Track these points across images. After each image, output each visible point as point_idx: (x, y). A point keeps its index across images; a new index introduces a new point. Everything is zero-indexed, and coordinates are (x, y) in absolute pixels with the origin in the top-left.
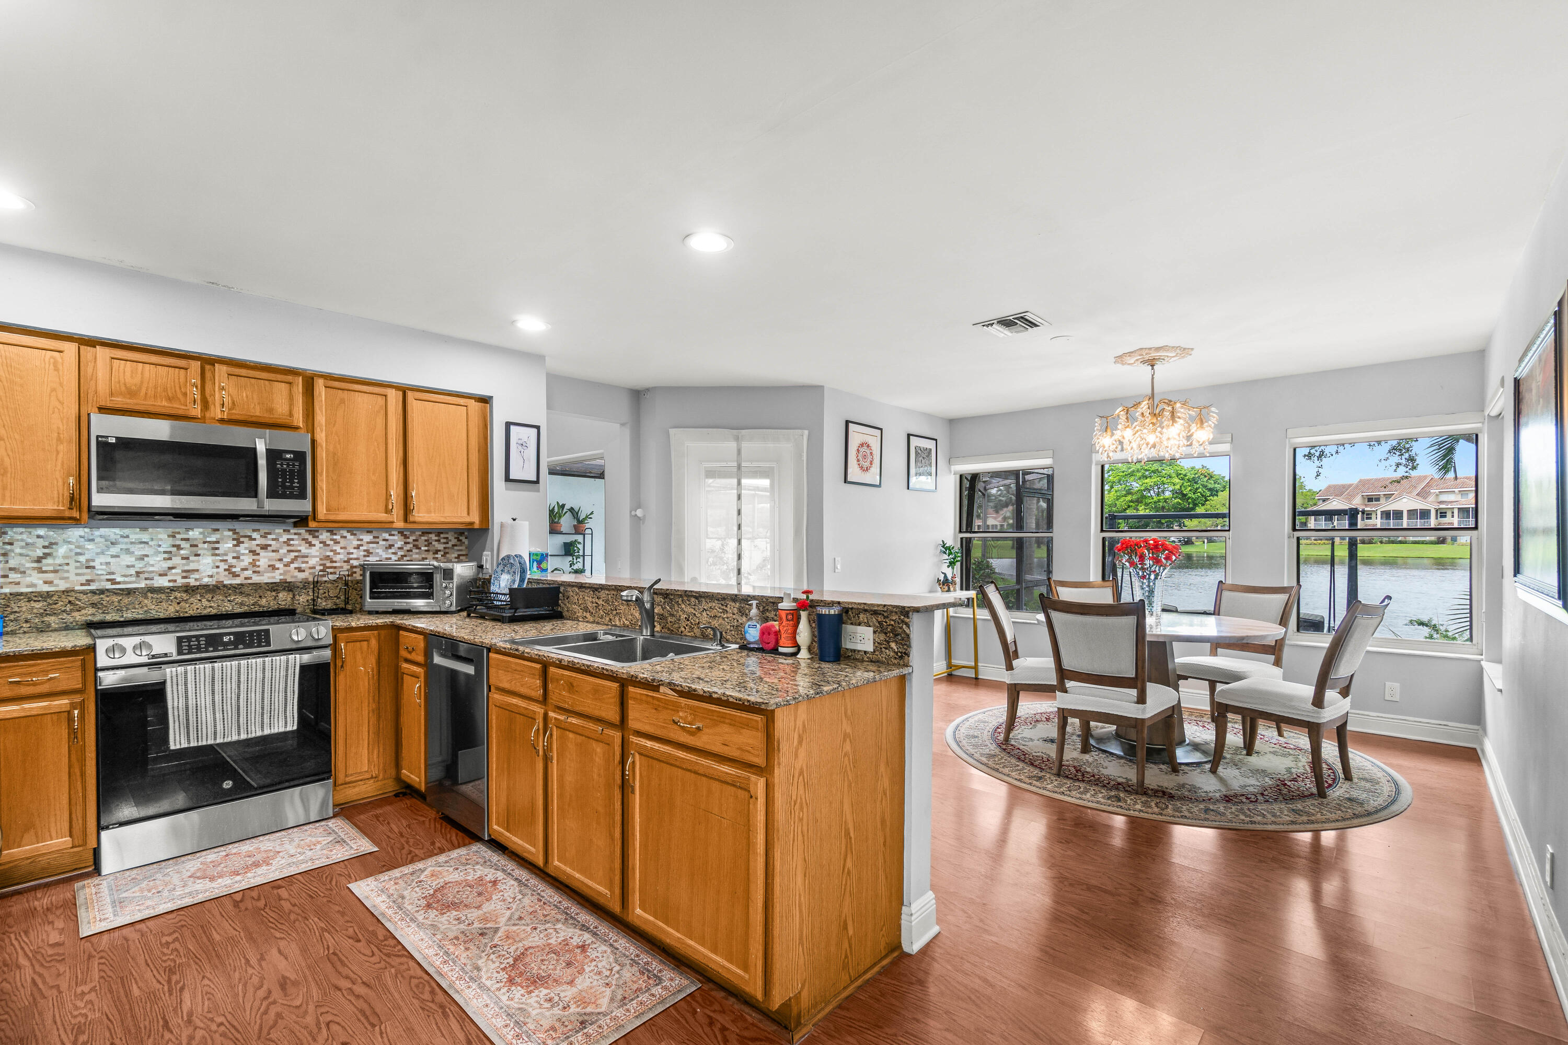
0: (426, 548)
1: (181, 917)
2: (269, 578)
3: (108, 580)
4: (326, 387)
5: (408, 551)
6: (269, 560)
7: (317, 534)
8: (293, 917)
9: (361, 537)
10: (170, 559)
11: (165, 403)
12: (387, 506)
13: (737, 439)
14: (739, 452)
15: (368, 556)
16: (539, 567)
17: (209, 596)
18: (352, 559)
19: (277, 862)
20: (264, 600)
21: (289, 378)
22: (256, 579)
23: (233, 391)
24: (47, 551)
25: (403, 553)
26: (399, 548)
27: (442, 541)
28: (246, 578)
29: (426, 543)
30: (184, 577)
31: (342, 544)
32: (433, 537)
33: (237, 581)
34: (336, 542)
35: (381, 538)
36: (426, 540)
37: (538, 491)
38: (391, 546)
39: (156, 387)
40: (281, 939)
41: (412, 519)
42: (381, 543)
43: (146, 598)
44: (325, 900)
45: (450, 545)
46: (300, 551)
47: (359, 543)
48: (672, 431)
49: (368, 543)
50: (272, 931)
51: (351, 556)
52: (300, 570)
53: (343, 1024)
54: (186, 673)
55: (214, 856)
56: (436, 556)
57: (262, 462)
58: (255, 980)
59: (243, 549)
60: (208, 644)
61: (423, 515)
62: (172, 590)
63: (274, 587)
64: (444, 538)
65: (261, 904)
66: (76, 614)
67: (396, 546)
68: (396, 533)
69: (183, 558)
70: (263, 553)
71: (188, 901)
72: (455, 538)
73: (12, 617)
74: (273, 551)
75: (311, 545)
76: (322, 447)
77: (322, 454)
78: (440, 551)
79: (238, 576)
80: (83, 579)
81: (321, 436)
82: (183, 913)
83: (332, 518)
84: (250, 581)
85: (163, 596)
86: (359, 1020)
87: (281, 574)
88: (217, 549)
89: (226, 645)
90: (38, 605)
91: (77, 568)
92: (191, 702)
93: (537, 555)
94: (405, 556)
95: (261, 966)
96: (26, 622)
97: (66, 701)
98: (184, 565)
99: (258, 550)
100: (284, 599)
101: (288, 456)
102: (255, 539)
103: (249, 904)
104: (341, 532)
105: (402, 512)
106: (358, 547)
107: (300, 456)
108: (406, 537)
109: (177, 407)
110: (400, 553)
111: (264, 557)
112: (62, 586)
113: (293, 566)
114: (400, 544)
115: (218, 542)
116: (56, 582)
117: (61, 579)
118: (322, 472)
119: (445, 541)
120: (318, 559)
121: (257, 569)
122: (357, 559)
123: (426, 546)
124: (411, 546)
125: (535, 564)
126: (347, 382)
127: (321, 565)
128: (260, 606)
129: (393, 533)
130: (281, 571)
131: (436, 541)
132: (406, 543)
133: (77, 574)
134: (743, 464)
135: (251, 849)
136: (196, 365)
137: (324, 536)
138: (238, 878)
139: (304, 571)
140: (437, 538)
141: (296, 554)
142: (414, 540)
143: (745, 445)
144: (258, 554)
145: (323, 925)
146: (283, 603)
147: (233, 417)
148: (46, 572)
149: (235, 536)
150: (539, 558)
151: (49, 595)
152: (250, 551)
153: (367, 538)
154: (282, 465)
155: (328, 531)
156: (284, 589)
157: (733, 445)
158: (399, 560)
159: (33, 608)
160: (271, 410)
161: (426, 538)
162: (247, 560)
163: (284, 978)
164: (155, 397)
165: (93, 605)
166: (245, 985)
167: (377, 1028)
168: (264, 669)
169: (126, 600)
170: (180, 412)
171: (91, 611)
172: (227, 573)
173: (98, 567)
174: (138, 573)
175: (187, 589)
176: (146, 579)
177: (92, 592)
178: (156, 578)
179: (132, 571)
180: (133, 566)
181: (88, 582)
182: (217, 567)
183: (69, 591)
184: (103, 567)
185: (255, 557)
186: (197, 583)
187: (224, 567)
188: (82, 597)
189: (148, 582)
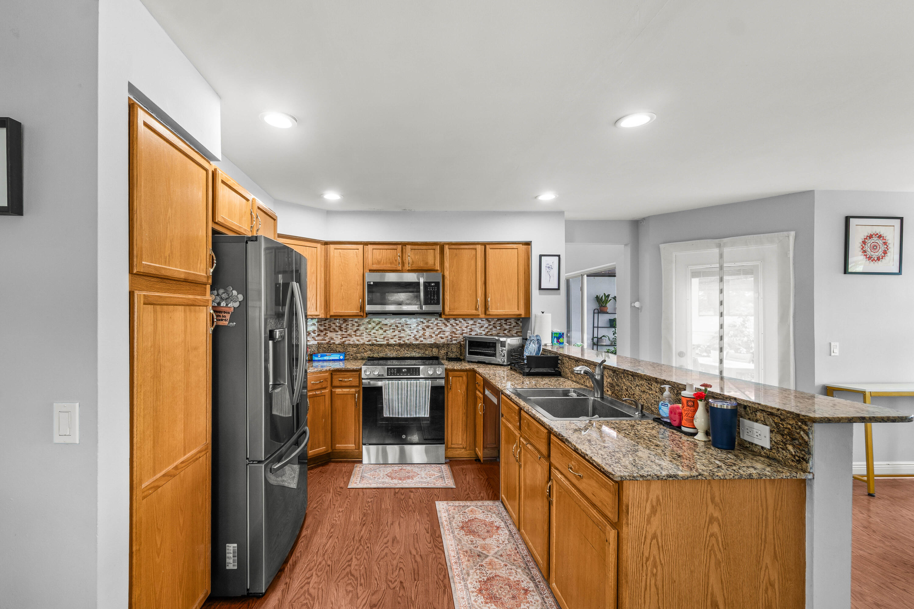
0: (499, 328)
1: (377, 492)
2: (429, 341)
3: (375, 340)
4: (449, 249)
5: (490, 329)
6: (430, 333)
7: (449, 320)
8: (410, 508)
9: (468, 322)
10: (394, 332)
11: (389, 266)
12: (476, 307)
13: (719, 246)
14: (721, 256)
15: (471, 332)
16: (558, 341)
17: (407, 349)
18: (464, 333)
19: (416, 479)
20: (427, 352)
21: (434, 247)
22: (425, 342)
23: (413, 256)
24: (358, 328)
25: (488, 330)
26: (486, 328)
27: (508, 324)
28: (421, 341)
29: (500, 325)
30: (399, 340)
31: (460, 326)
32: (503, 321)
33: (417, 342)
34: (457, 325)
35: (477, 322)
36: (499, 324)
37: (560, 294)
38: (482, 327)
39: (386, 259)
40: (403, 518)
41: (488, 313)
42: (478, 325)
43: (386, 348)
44: (425, 505)
45: (512, 326)
46: (442, 329)
47: (467, 325)
48: (662, 246)
49: (471, 325)
50: (401, 512)
51: (464, 332)
52: (442, 338)
53: (405, 572)
54: (389, 384)
55: (397, 468)
56: (505, 332)
57: (422, 288)
58: (386, 533)
59: (420, 328)
60: (397, 372)
61: (493, 311)
62: (395, 345)
63: (432, 346)
64: (509, 322)
65: (403, 497)
66: (365, 353)
67: (485, 326)
68: (485, 319)
69: (399, 332)
70: (427, 330)
71: (381, 486)
72: (515, 322)
73: (348, 353)
74: (431, 329)
75: (446, 326)
76: (447, 278)
77: (447, 282)
78: (507, 329)
79: (418, 340)
80: (367, 339)
81: (447, 274)
82: (378, 490)
83: (451, 313)
84: (422, 343)
85: (392, 348)
86: (411, 573)
87: (434, 340)
88: (411, 327)
89: (404, 373)
90: (355, 349)
91: (366, 335)
92: (390, 397)
93: (556, 334)
94: (489, 332)
95: (390, 527)
96: (352, 355)
97: (354, 390)
98: (399, 334)
99: (425, 328)
100: (435, 352)
101: (432, 284)
102: (424, 323)
103: (399, 495)
104: (460, 319)
105: (483, 310)
106: (467, 327)
107: (437, 284)
108: (489, 322)
109: (393, 267)
110: (487, 330)
111: (428, 331)
112: (362, 342)
113: (439, 336)
114: (486, 325)
115: (411, 325)
116: (360, 340)
117: (362, 339)
118: (447, 291)
119: (509, 324)
120: (449, 333)
121: (425, 337)
122: (466, 333)
123: (499, 327)
124: (492, 326)
125: (555, 339)
126: (458, 245)
127: (450, 336)
128: (426, 354)
129: (483, 319)
130: (434, 338)
131: (505, 324)
132: (489, 325)
133: (366, 337)
134: (725, 265)
135: (410, 469)
136: (400, 247)
137: (452, 321)
138: (400, 482)
139: (443, 338)
140: (505, 322)
141: (440, 330)
142: (493, 324)
143: (727, 251)
144: (425, 330)
145: (419, 518)
146: (435, 354)
147: (413, 268)
148: (357, 336)
149: (417, 322)
150: (558, 335)
151: (357, 345)
152: (423, 329)
153: (471, 322)
154: (430, 289)
155: (454, 319)
156: (435, 347)
157: (716, 251)
158: (486, 335)
159: (353, 350)
160: (427, 263)
161: (499, 322)
162: (421, 332)
163: (395, 537)
164: (386, 263)
165: (370, 350)
166: (382, 533)
167: (416, 582)
168: (417, 386)
169: (380, 349)
170: (394, 269)
171: (369, 352)
172: (414, 338)
173: (372, 334)
174: (384, 337)
175: (400, 345)
176: (387, 340)
177: (370, 345)
178: (390, 340)
179: (382, 336)
180: (383, 334)
181: (369, 341)
182: (411, 336)
183: (363, 344)
184: (374, 334)
185: (424, 331)
186: (403, 343)
187: (413, 335)
188: (367, 347)
189: (387, 341)
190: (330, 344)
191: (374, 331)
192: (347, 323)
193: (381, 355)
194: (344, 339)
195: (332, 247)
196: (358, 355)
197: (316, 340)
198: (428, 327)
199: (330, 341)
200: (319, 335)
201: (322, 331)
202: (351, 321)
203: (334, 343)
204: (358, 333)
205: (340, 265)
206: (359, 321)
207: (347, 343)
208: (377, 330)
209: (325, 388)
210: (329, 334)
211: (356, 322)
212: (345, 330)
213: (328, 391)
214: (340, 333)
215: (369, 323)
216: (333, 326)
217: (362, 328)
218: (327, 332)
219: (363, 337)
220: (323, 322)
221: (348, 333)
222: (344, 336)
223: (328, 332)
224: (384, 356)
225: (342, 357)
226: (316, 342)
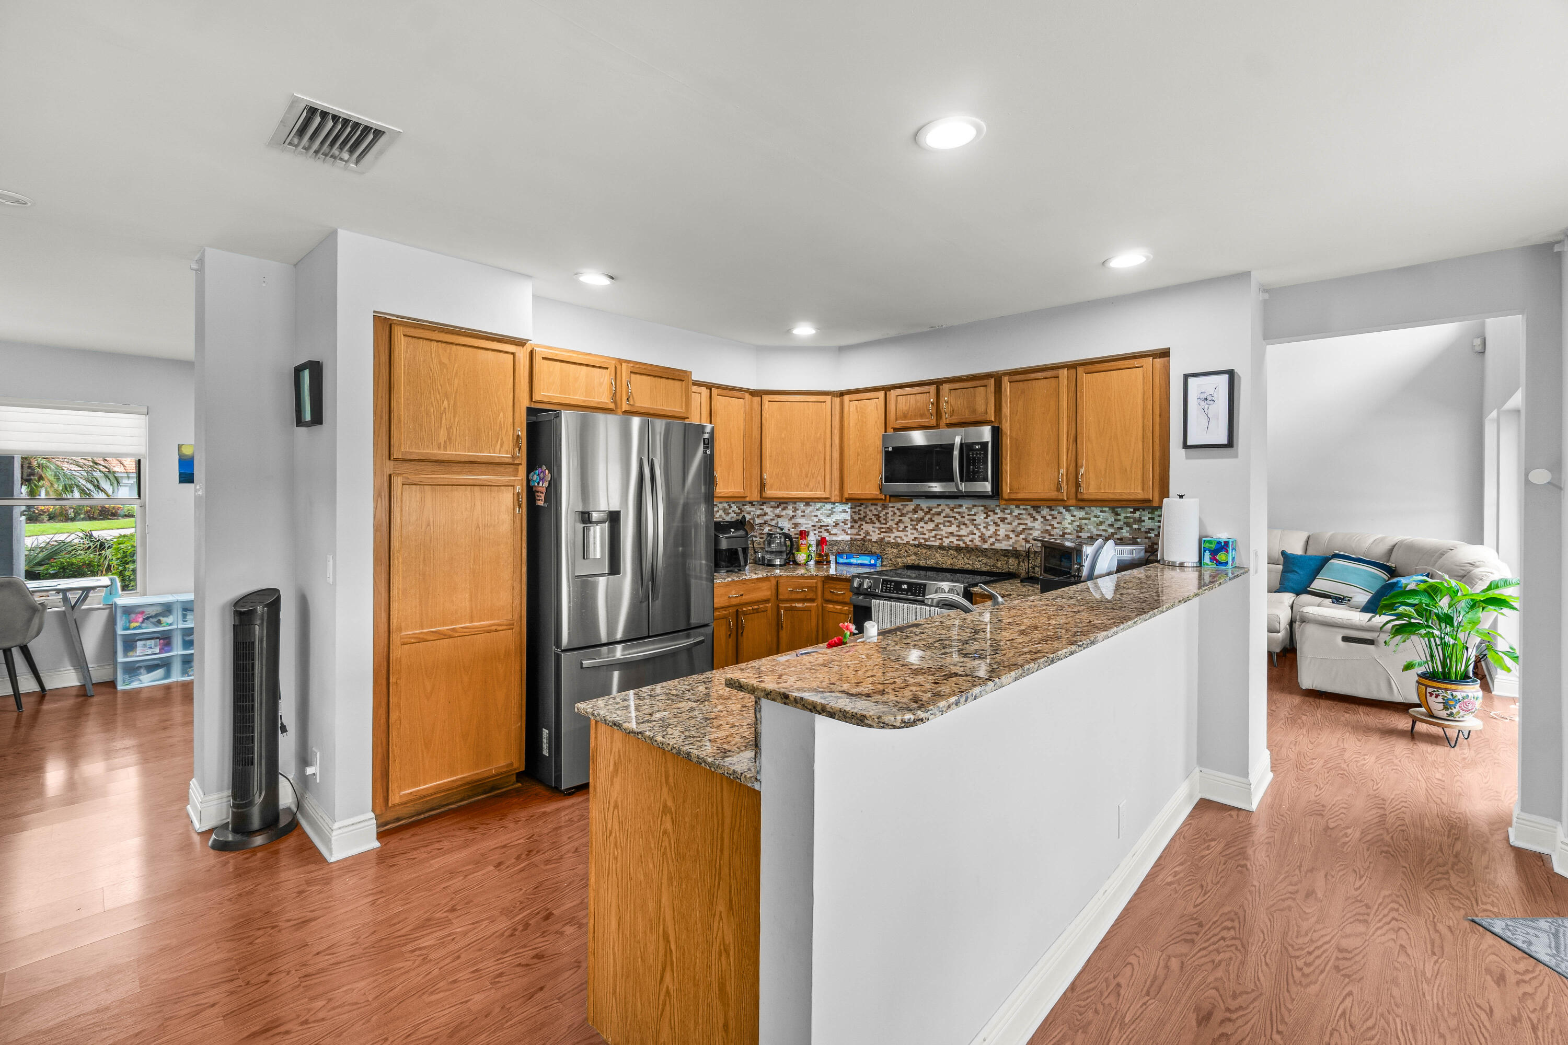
2: (1004, 545)
3: (923, 538)
4: (1010, 382)
6: (1006, 531)
7: (1039, 510)
9: (1075, 513)
10: (951, 527)
11: (919, 420)
12: (1057, 485)
16: (1213, 559)
17: (968, 555)
18: (1066, 533)
20: (1000, 563)
21: (984, 382)
22: (998, 546)
23: (954, 401)
24: (901, 518)
25: (1112, 531)
26: (1110, 525)
28: (990, 544)
30: (957, 540)
31: (1058, 520)
33: (986, 546)
34: (1054, 518)
35: (1093, 514)
37: (1236, 456)
38: (1101, 523)
39: (915, 409)
41: (1080, 497)
42: (1093, 519)
43: (937, 552)
46: (1026, 524)
47: (1072, 518)
49: (1080, 519)
51: (1065, 531)
52: (1026, 541)
57: (956, 453)
59: (990, 521)
60: (895, 588)
61: (1092, 492)
62: (950, 548)
63: (1006, 553)
66: (908, 558)
67: (1107, 522)
69: (957, 527)
70: (1002, 525)
74: (1009, 524)
75: (1035, 519)
76: (1006, 434)
77: (1007, 441)
78: (1153, 530)
79: (986, 542)
80: (913, 537)
81: (1006, 427)
84: (992, 547)
85: (945, 552)
87: (1013, 543)
88: (975, 520)
89: (902, 591)
90: (895, 551)
91: (911, 529)
93: (1210, 542)
97: (847, 608)
98: (957, 531)
99: (999, 521)
101: (977, 447)
102: (997, 514)
104: (1058, 508)
105: (1073, 490)
107: (985, 446)
109: (926, 419)
111: (1003, 528)
112: (906, 540)
113: (1021, 537)
115: (975, 515)
116: (902, 537)
117: (905, 535)
118: (1007, 456)
120: (1039, 532)
121: (998, 538)
125: (1207, 554)
126: (1028, 373)
127: (1041, 537)
128: (997, 568)
130: (1013, 540)
132: (1116, 520)
133: (911, 534)
136: (933, 388)
137: (1045, 512)
139: (1029, 542)
140: (1150, 516)
141: (1024, 527)
144: (999, 525)
146: (1012, 567)
147: (949, 421)
148: (900, 531)
149: (986, 511)
150: (1213, 546)
151: (898, 545)
154: (973, 454)
155: (1048, 507)
156: (1013, 556)
159: (893, 552)
160: (975, 410)
162: (992, 529)
164: (916, 414)
165: (915, 554)
170: (926, 424)
171: (914, 557)
172: (979, 539)
173: (920, 529)
174: (936, 535)
175: (958, 549)
176: (940, 539)
177: (915, 545)
178: (944, 539)
179: (934, 533)
180: (934, 530)
181: (915, 539)
182: (975, 534)
183: (908, 543)
184: (921, 530)
185: (997, 528)
186: (964, 546)
187: (978, 534)
188: (911, 548)
189: (940, 541)
190: (865, 542)
191: (922, 524)
192: (886, 511)
193: (930, 563)
194: (883, 535)
195: (846, 398)
196: (899, 560)
197: (848, 534)
198: (1003, 520)
199: (865, 537)
200: (852, 527)
201: (855, 522)
202: (893, 507)
203: (870, 540)
204: (902, 526)
205: (856, 424)
206: (902, 507)
207: (887, 539)
208: (926, 523)
209: (812, 601)
210: (866, 527)
211: (898, 509)
212: (884, 522)
213: (815, 604)
214: (878, 525)
215: (915, 511)
216: (870, 515)
217: (905, 519)
218: (862, 523)
219: (907, 533)
220: (858, 508)
221: (888, 526)
222: (883, 530)
223: (864, 523)
224: (934, 565)
225: (873, 562)
226: (848, 538)
